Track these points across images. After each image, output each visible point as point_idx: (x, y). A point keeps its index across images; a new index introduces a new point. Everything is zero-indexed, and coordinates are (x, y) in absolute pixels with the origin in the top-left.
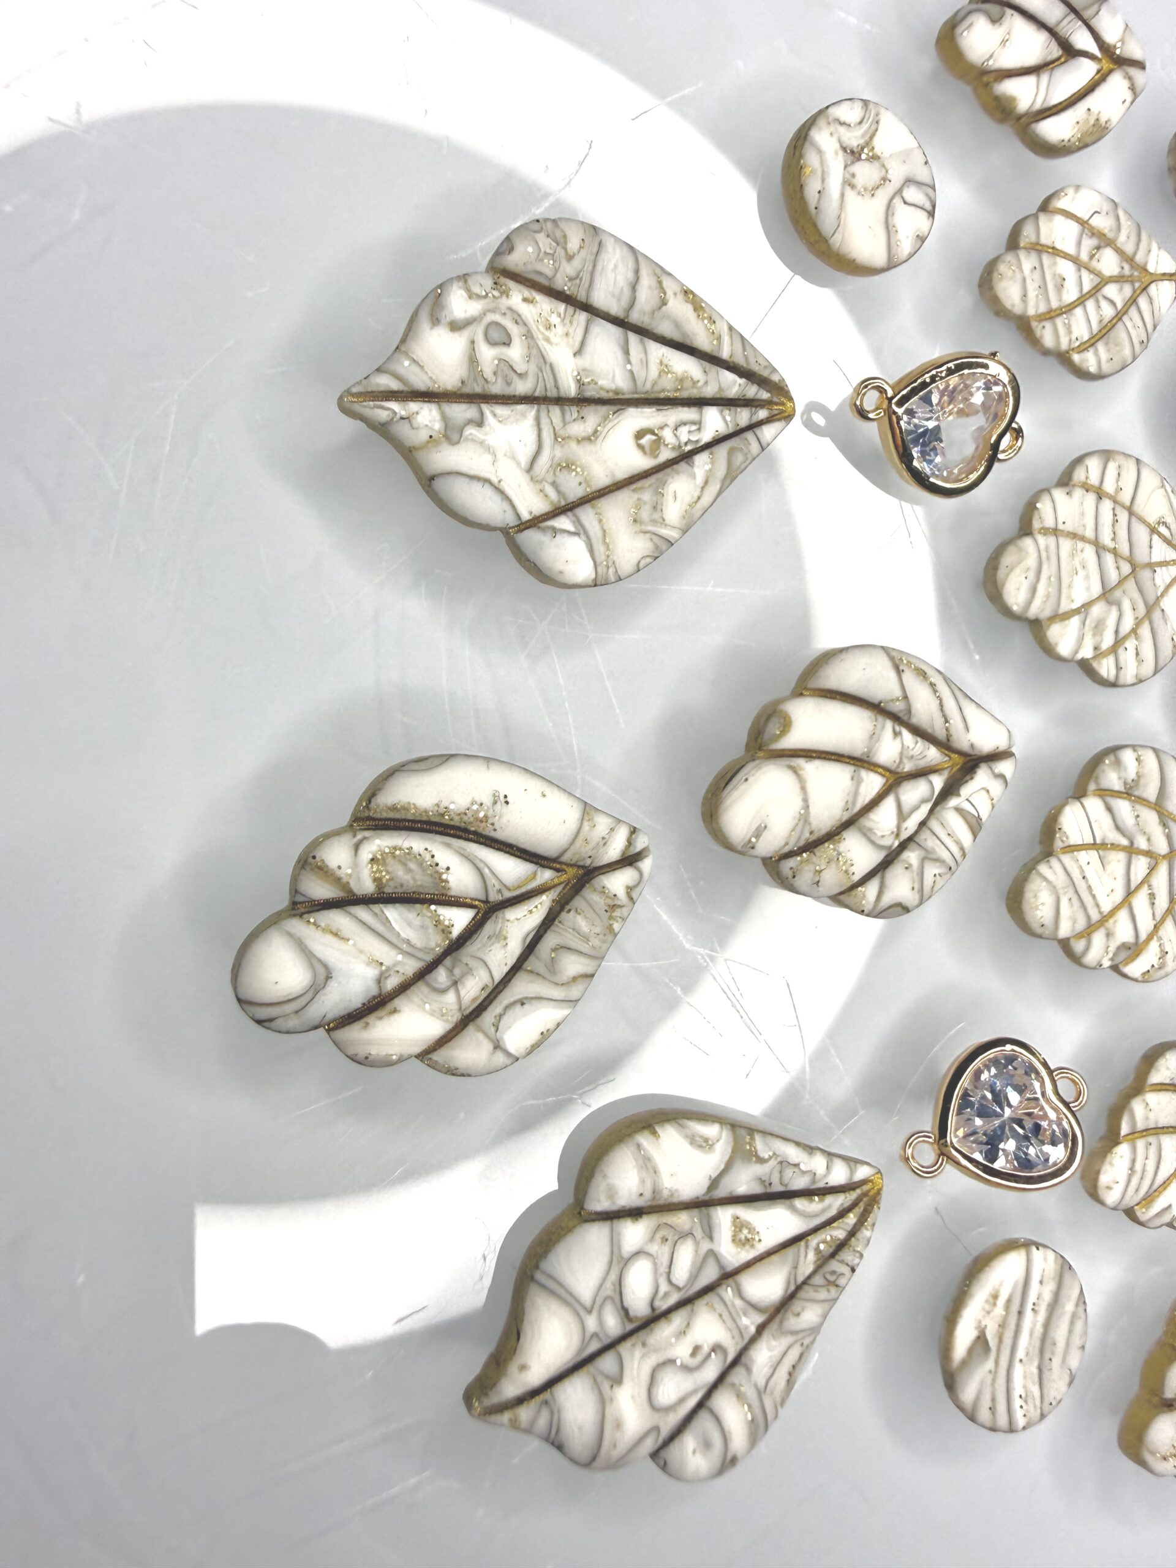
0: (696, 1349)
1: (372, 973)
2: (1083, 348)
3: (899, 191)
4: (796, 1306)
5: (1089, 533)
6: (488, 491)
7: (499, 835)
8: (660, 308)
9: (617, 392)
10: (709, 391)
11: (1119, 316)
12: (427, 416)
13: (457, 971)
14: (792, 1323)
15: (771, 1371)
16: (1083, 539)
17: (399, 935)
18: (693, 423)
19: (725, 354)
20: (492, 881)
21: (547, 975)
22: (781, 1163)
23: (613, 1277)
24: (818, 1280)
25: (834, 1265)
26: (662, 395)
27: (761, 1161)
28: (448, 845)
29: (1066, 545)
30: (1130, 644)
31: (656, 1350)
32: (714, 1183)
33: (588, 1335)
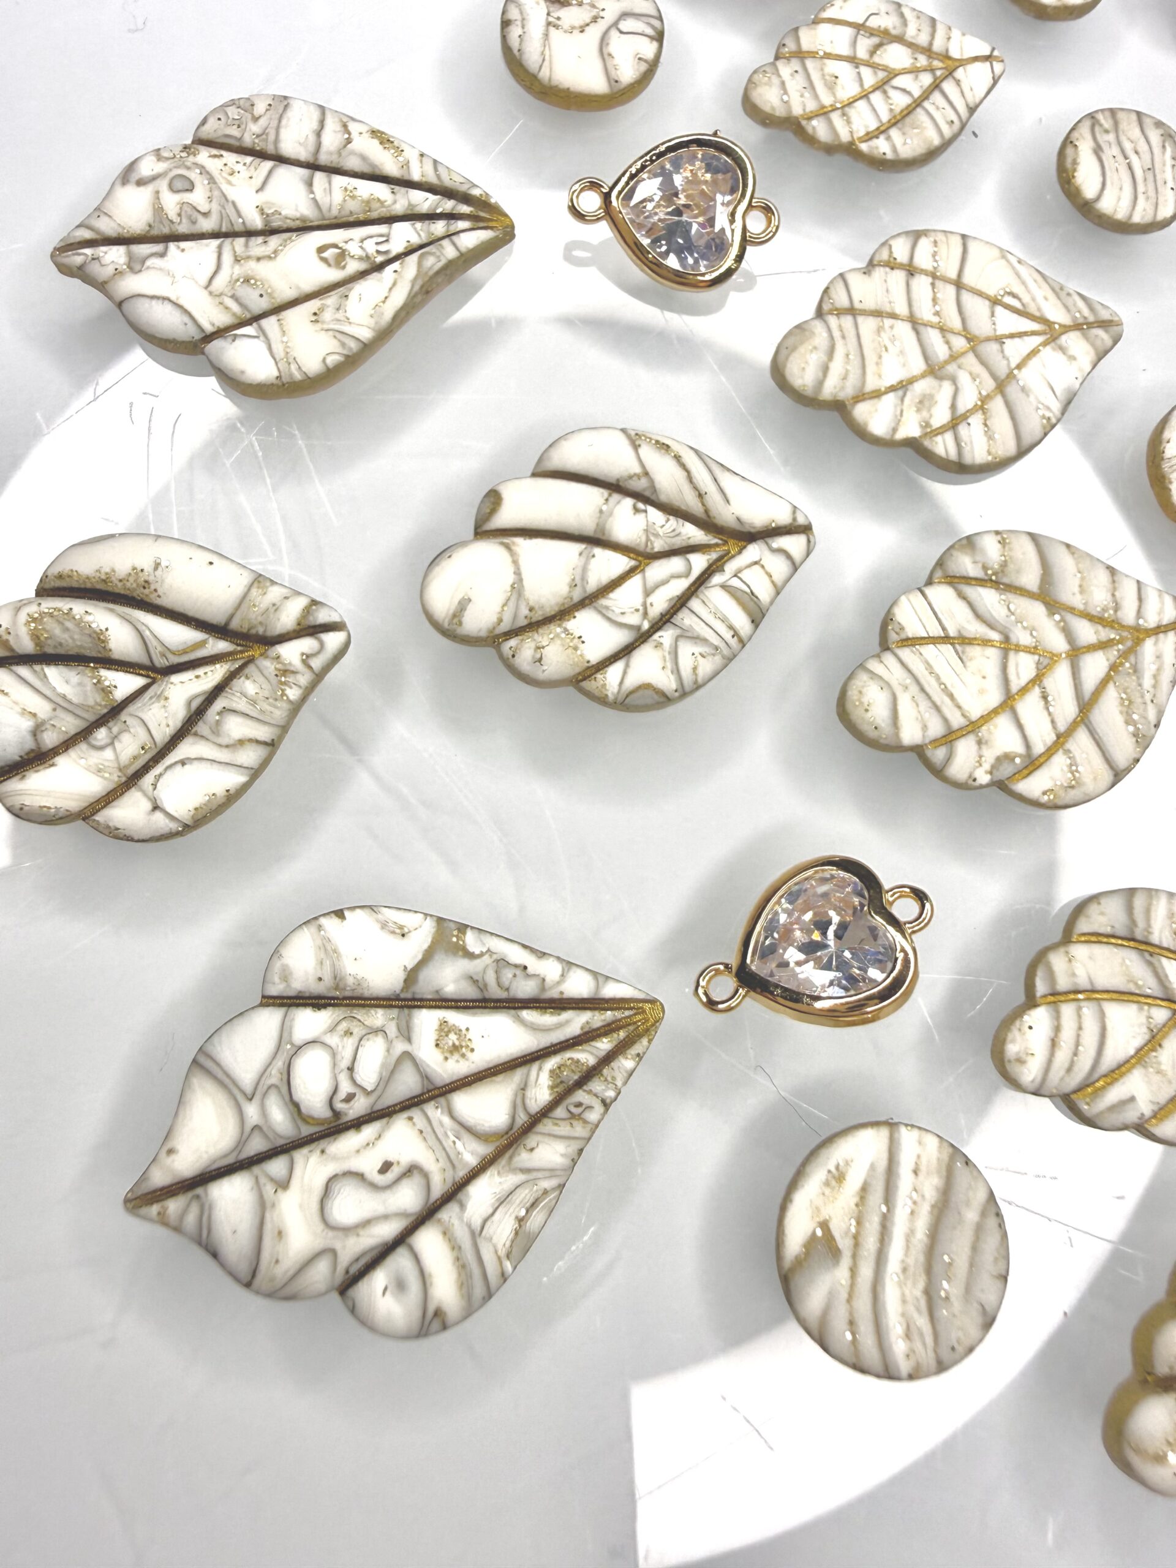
0: (386, 1167)
1: (27, 724)
2: (870, 136)
3: (615, 24)
4: (532, 1140)
5: (902, 309)
6: (168, 307)
7: (165, 602)
8: (345, 146)
9: (303, 219)
10: (399, 208)
11: (918, 103)
12: (115, 255)
13: (115, 730)
14: (523, 1158)
15: (490, 1211)
16: (893, 316)
17: (54, 689)
18: (381, 236)
19: (416, 176)
20: (152, 643)
21: (211, 737)
22: (497, 961)
23: (279, 1063)
24: (560, 1112)
25: (580, 1096)
26: (351, 219)
27: (471, 956)
28: (112, 610)
29: (867, 325)
30: (976, 420)
31: (335, 1158)
32: (412, 976)
33: (248, 1129)
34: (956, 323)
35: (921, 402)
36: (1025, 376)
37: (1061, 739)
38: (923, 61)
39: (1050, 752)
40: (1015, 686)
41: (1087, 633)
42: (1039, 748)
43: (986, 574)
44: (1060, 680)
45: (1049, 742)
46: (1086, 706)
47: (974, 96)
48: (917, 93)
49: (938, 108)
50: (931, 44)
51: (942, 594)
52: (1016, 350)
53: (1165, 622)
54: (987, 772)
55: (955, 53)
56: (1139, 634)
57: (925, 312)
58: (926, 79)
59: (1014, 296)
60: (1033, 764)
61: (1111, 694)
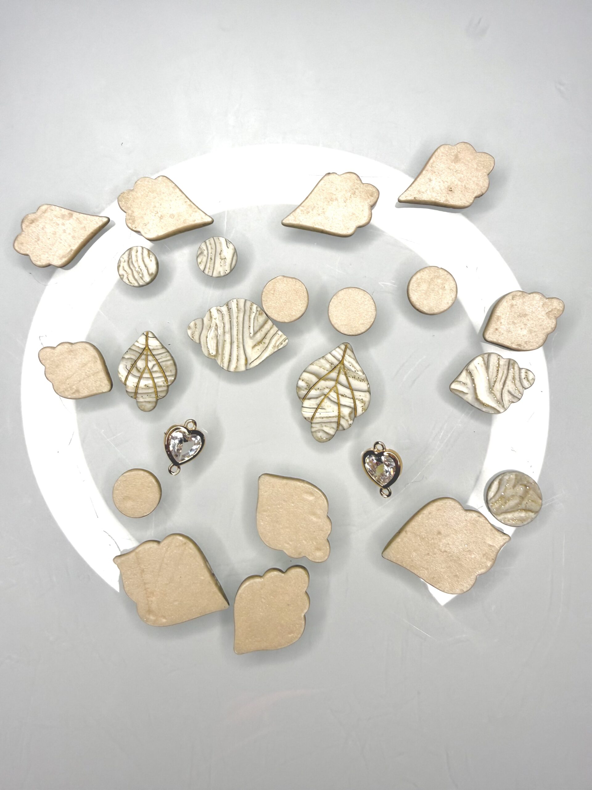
37: (353, 398)
39: (355, 402)
40: (336, 401)
41: (334, 375)
42: (352, 405)
43: (308, 389)
44: (342, 390)
45: (353, 402)
46: (350, 387)
51: (307, 403)
53: (343, 355)
54: (351, 421)
56: (341, 362)
60: (355, 409)
61: (351, 379)
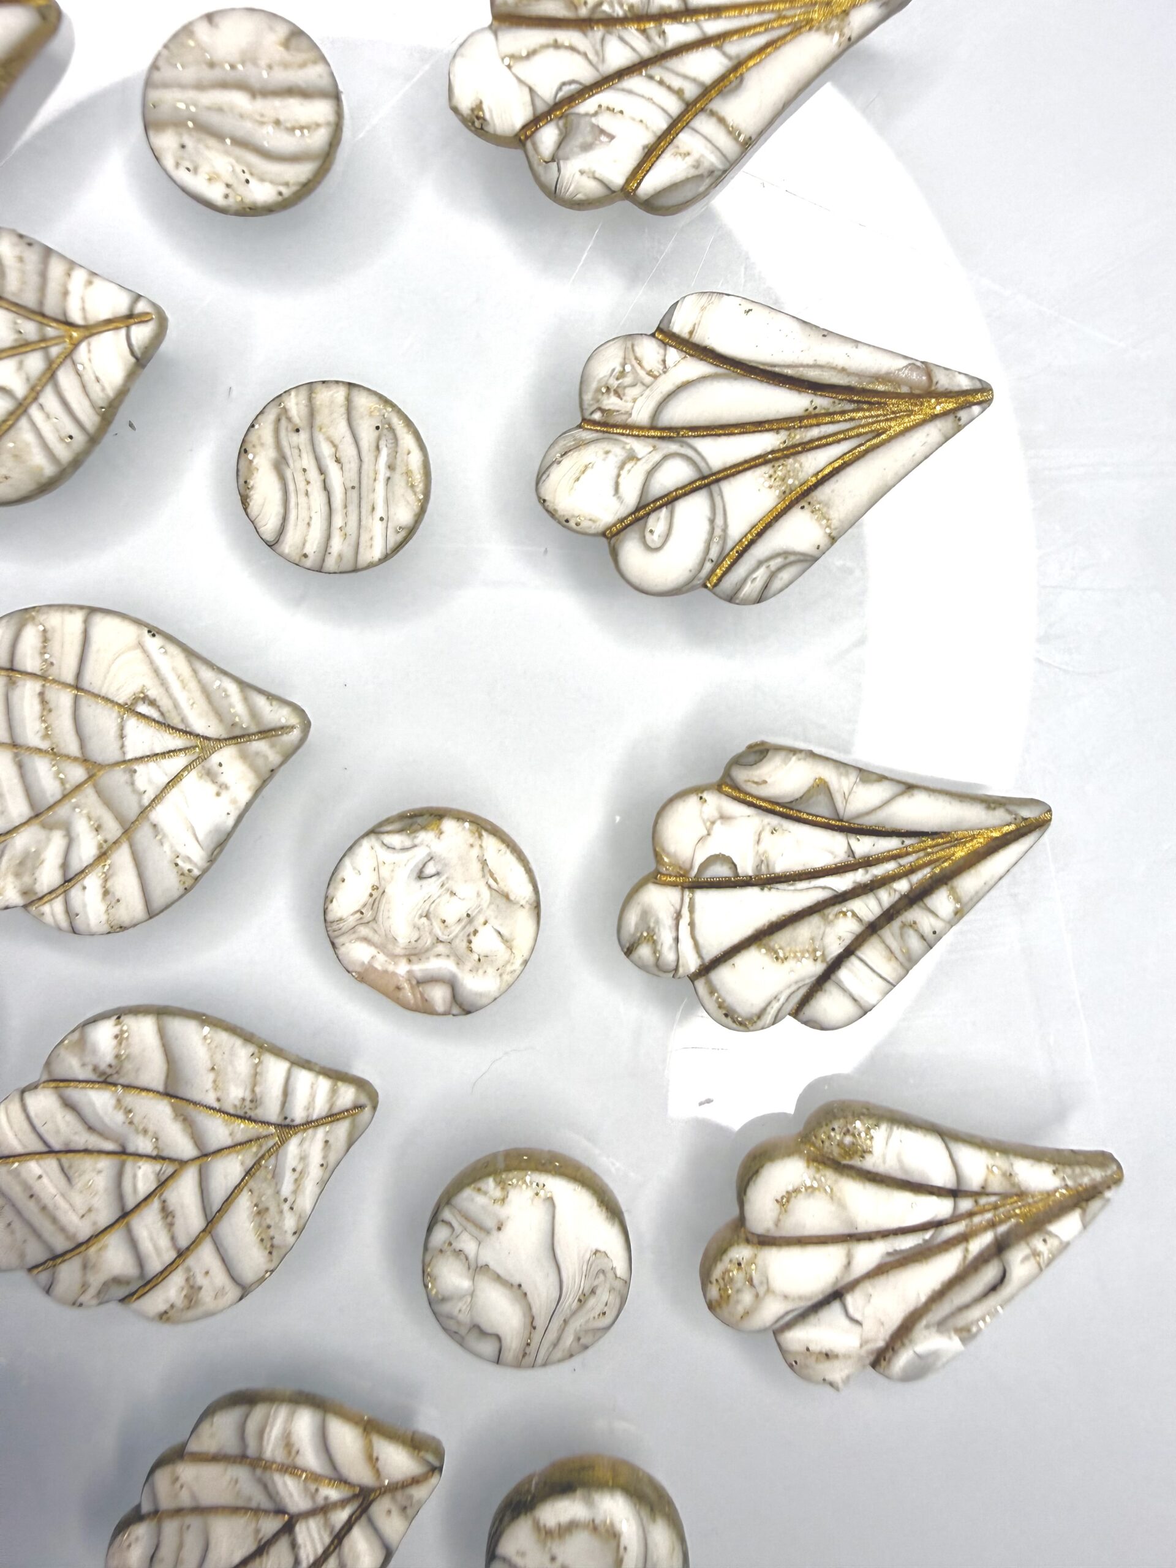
34: (72, 747)
35: (21, 863)
36: (158, 815)
38: (30, 329)
47: (103, 389)
48: (20, 389)
49: (48, 416)
50: (41, 303)
52: (150, 777)
55: (76, 317)
57: (31, 733)
58: (35, 363)
59: (152, 703)
